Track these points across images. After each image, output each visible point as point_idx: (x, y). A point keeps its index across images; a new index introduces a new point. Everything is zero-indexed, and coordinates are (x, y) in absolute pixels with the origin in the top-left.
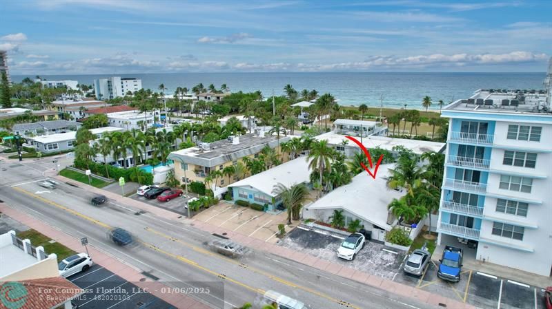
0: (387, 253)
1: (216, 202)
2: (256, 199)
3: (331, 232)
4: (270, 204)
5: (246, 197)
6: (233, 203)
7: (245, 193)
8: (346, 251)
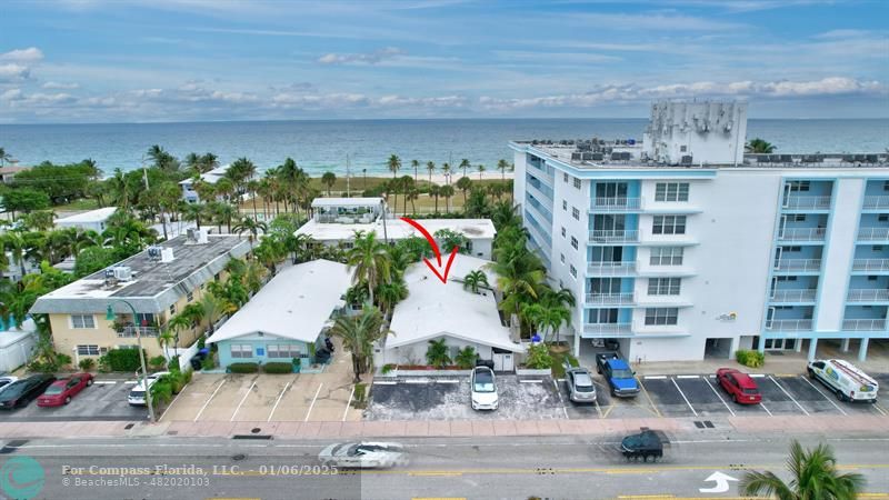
0: (528, 385)
1: (187, 379)
2: (271, 354)
3: (431, 377)
4: (304, 356)
5: (249, 354)
6: (222, 371)
7: (246, 348)
8: (486, 397)
